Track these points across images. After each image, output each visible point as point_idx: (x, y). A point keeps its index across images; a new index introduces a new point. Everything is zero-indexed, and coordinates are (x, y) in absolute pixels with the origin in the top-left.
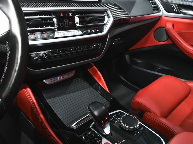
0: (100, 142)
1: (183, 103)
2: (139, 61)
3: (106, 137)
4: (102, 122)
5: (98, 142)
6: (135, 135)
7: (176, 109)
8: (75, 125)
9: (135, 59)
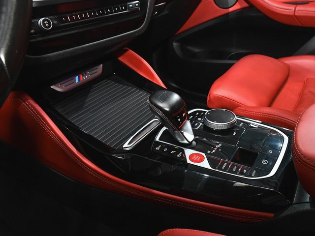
0: (182, 155)
1: (284, 91)
2: (197, 50)
3: (189, 145)
4: (179, 120)
5: (178, 156)
6: (234, 134)
7: (281, 92)
8: (129, 143)
9: (190, 48)
